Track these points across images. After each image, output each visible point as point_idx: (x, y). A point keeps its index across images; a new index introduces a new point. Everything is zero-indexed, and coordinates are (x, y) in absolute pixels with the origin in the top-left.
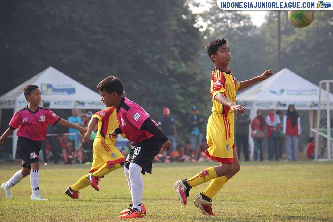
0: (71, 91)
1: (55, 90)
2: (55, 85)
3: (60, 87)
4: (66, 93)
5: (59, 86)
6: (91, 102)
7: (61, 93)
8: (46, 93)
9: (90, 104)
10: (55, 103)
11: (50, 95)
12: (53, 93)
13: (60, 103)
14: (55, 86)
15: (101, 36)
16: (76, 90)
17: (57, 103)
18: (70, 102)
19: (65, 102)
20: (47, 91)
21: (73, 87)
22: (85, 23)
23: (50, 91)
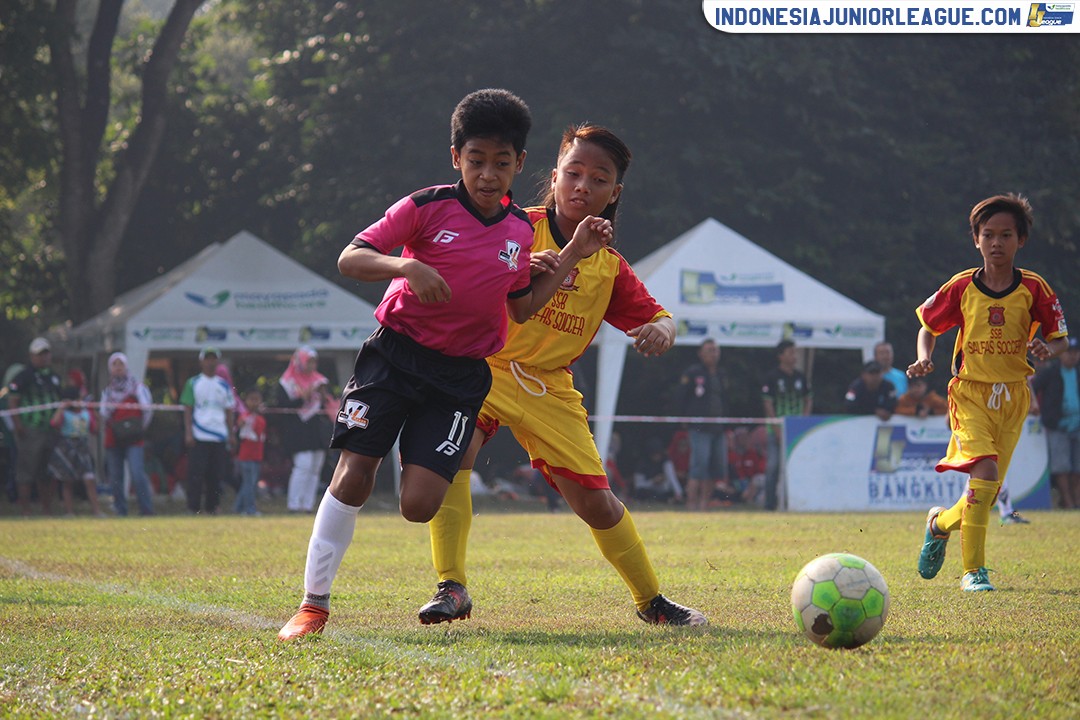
0: (772, 293)
1: (723, 291)
2: (722, 274)
3: (737, 282)
4: (755, 299)
5: (734, 277)
6: (832, 327)
7: (740, 299)
8: (695, 299)
9: (828, 331)
10: (723, 329)
11: (709, 304)
12: (718, 299)
13: (737, 330)
14: (724, 278)
15: (867, 130)
16: (788, 292)
17: (728, 329)
18: (768, 326)
19: (754, 327)
20: (699, 294)
21: (776, 280)
22: (818, 91)
23: (707, 292)
